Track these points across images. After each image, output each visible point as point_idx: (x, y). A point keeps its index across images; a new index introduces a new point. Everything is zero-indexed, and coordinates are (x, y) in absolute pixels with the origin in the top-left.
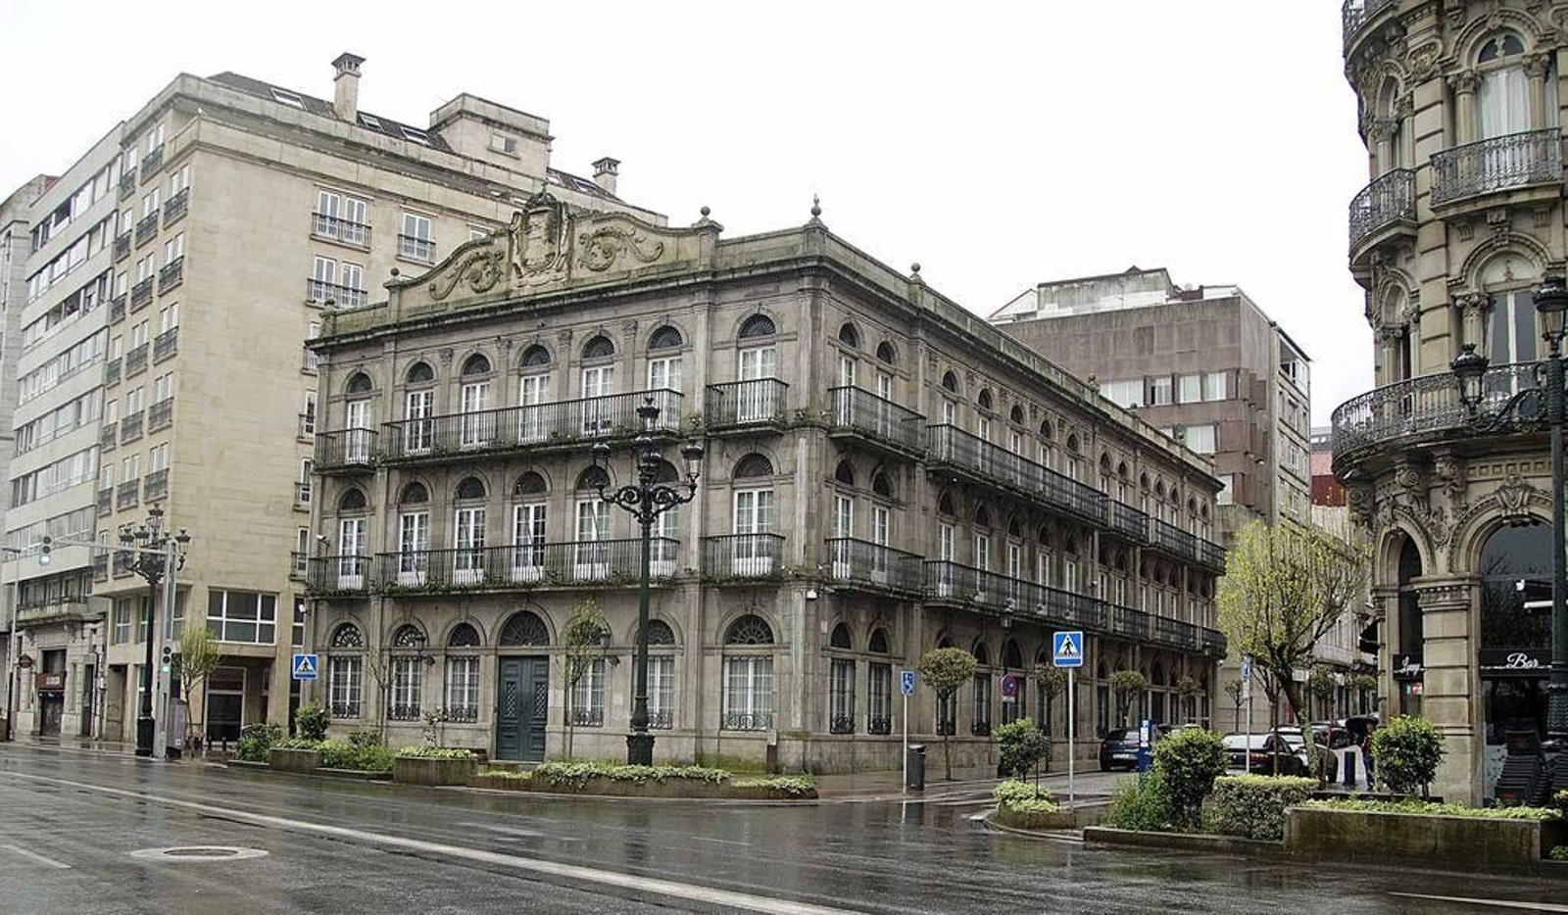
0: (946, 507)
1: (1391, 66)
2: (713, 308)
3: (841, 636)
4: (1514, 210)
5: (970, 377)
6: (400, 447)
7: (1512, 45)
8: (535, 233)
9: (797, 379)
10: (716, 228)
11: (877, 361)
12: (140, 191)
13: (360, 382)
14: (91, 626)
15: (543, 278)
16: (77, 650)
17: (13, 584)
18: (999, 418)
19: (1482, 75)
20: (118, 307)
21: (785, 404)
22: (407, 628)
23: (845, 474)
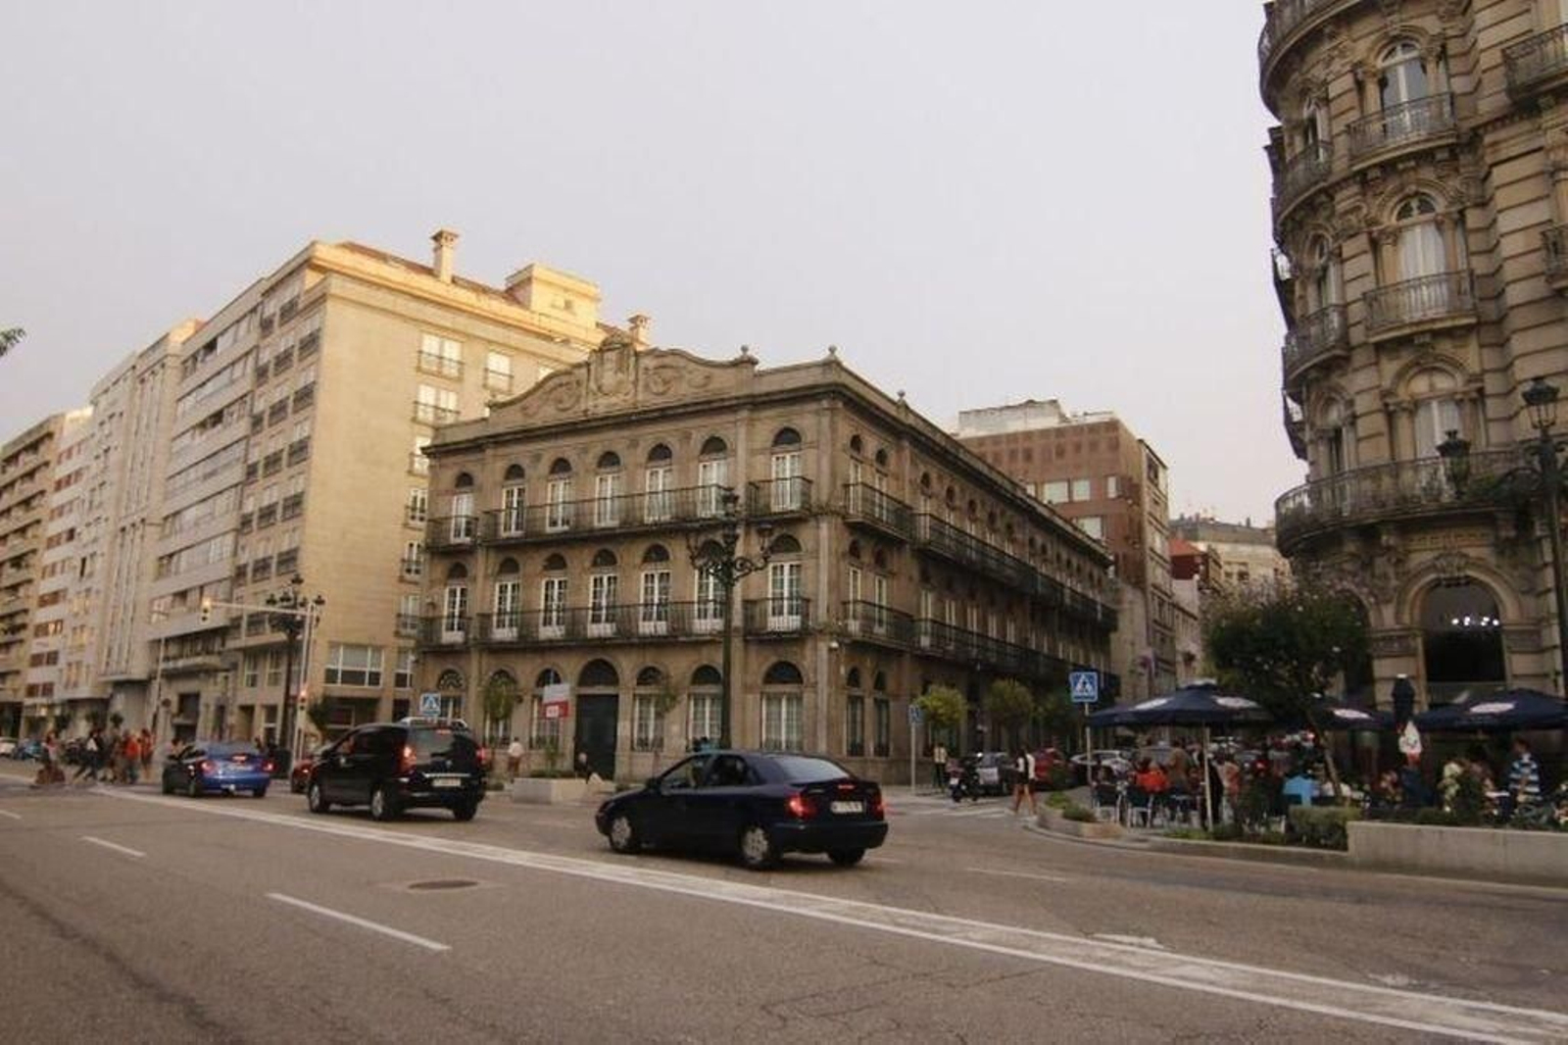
0: (925, 578)
1: (1320, 226)
2: (751, 422)
3: (854, 678)
4: (1437, 334)
5: (940, 478)
6: (496, 531)
7: (1426, 206)
8: (608, 366)
9: (818, 477)
10: (753, 362)
11: (876, 465)
12: (277, 330)
13: (465, 480)
14: (224, 674)
15: (614, 400)
16: (210, 693)
17: (159, 641)
18: (960, 509)
19: (1400, 230)
20: (257, 421)
21: (810, 497)
22: (501, 673)
23: (854, 551)
